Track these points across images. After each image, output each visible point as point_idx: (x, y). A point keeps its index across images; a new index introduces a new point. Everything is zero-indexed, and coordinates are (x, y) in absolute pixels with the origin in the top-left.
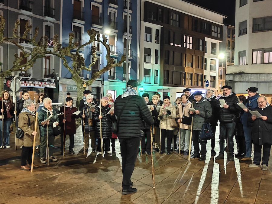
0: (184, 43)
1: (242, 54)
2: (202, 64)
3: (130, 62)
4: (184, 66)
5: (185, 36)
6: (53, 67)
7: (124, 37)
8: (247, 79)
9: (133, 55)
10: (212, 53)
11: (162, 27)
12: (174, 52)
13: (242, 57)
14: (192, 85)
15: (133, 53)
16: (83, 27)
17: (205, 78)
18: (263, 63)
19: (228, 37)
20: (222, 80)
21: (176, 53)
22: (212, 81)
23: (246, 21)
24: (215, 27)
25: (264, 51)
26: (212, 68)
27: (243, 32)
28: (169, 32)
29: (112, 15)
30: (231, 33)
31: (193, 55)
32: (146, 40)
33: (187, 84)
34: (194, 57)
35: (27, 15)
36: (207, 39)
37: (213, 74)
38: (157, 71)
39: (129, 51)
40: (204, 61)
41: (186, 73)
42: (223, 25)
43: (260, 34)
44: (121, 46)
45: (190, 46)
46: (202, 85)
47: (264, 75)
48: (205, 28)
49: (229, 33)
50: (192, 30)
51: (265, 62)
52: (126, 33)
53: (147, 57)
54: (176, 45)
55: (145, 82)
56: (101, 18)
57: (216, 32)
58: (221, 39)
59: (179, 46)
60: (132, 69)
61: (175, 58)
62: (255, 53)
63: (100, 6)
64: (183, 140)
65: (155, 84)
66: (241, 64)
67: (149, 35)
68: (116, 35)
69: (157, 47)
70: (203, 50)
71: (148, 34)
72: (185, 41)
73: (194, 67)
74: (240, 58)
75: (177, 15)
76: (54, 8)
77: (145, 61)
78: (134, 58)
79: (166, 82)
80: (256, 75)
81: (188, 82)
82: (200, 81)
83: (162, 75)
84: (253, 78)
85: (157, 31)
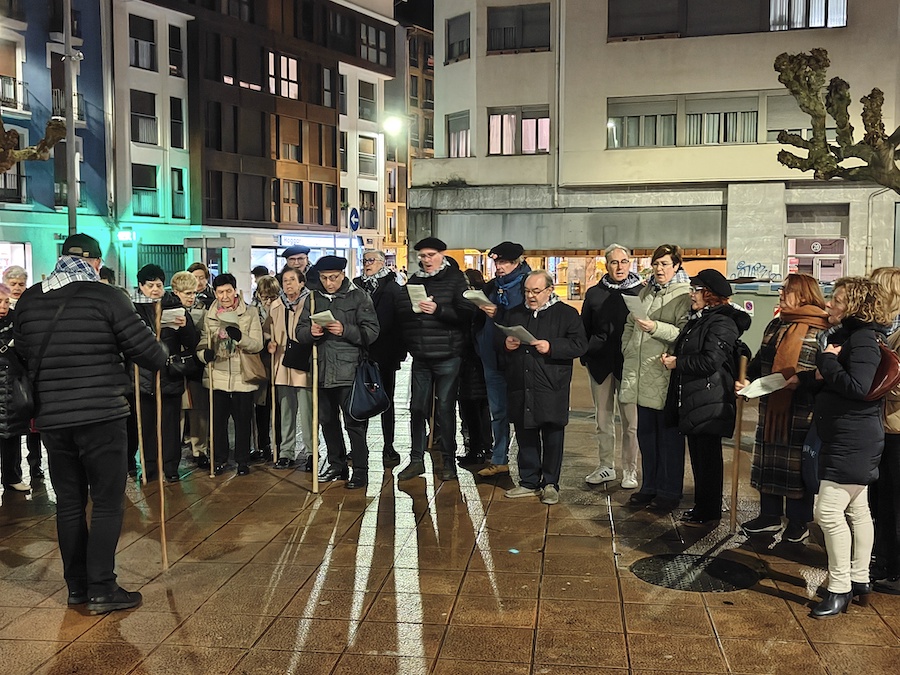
0: (271, 78)
1: (456, 123)
2: (332, 149)
3: (80, 140)
4: (274, 157)
5: (271, 55)
7: (51, 48)
8: (474, 203)
9: (88, 116)
10: (362, 115)
11: (193, 18)
12: (235, 109)
13: (457, 132)
14: (301, 220)
15: (89, 107)
17: (343, 200)
18: (519, 152)
19: (411, 65)
20: (397, 204)
21: (244, 114)
22: (366, 209)
23: (467, 16)
24: (370, 28)
25: (524, 113)
26: (366, 166)
27: (457, 52)
28: (218, 39)
30: (420, 49)
31: (301, 121)
32: (133, 63)
33: (285, 218)
34: (306, 129)
36: (344, 68)
37: (369, 185)
38: (180, 172)
39: (75, 99)
40: (338, 141)
41: (281, 181)
42: (395, 23)
43: (509, 59)
44: (42, 82)
45: (291, 91)
46: (335, 222)
47: (523, 190)
48: (339, 30)
49: (413, 52)
50: (296, 35)
51: (525, 149)
52: (59, 34)
53: (141, 121)
54: (242, 84)
55: (136, 211)
57: (372, 47)
58: (389, 68)
59: (253, 87)
60: (87, 166)
61: (241, 130)
62: (495, 120)
64: (289, 422)
65: (174, 217)
66: (453, 154)
67: (144, 45)
68: (21, 39)
69: (178, 87)
70: (334, 105)
71: (140, 42)
72: (272, 72)
73: (306, 160)
74: (452, 135)
77: (135, 138)
78: (93, 123)
79: (213, 211)
80: (498, 191)
81: (289, 211)
82: (326, 207)
83: (199, 186)
84: (491, 200)
85: (174, 31)
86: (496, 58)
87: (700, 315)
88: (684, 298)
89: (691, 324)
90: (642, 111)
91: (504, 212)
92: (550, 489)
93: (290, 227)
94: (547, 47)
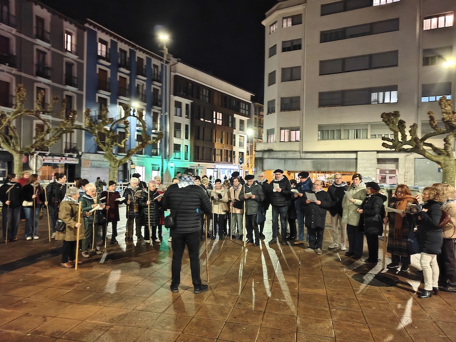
0: (214, 119)
1: (270, 132)
2: (231, 140)
4: (214, 142)
5: (214, 112)
6: (75, 140)
7: (153, 110)
8: (275, 156)
9: (162, 130)
10: (240, 130)
11: (192, 101)
12: (204, 128)
13: (270, 134)
14: (221, 161)
15: (163, 127)
16: (109, 98)
17: (234, 155)
18: (290, 141)
19: (255, 114)
20: (250, 156)
21: (206, 129)
22: (241, 157)
23: (274, 100)
24: (244, 104)
25: (291, 129)
26: (241, 145)
27: (271, 111)
28: (199, 107)
29: (141, 87)
30: (258, 110)
31: (222, 131)
32: (175, 115)
33: (217, 160)
34: (224, 133)
35: (44, 83)
36: (235, 116)
37: (242, 150)
38: (187, 146)
39: (159, 125)
40: (233, 137)
41: (216, 149)
42: (251, 102)
43: (287, 113)
45: (220, 123)
46: (231, 161)
47: (291, 152)
48: (234, 105)
49: (255, 111)
50: (222, 106)
51: (292, 140)
52: (155, 106)
53: (177, 131)
54: (206, 121)
55: (175, 158)
56: (128, 90)
57: (244, 109)
58: (249, 116)
59: (209, 121)
60: (162, 144)
61: (205, 134)
62: (283, 131)
63: (128, 77)
65: (185, 159)
66: (269, 141)
67: (178, 109)
68: (145, 108)
69: (188, 122)
70: (232, 127)
72: (214, 117)
73: (223, 143)
74: (269, 136)
75: (207, 91)
76: (76, 76)
77: (175, 136)
79: (196, 158)
80: (283, 153)
81: (218, 158)
82: (229, 156)
83: (193, 150)
84: (281, 155)
85: (187, 105)
86: (283, 113)
87: (370, 196)
88: (364, 190)
89: (367, 199)
90: (330, 129)
91: (285, 159)
92: (319, 249)
93: (218, 163)
94: (299, 109)
